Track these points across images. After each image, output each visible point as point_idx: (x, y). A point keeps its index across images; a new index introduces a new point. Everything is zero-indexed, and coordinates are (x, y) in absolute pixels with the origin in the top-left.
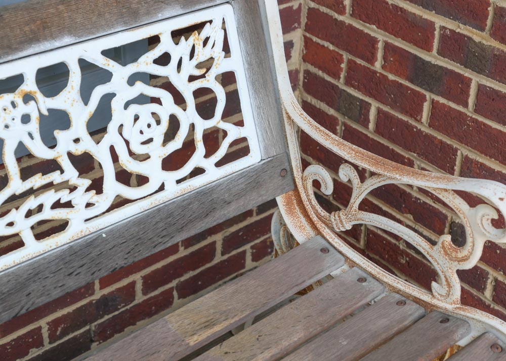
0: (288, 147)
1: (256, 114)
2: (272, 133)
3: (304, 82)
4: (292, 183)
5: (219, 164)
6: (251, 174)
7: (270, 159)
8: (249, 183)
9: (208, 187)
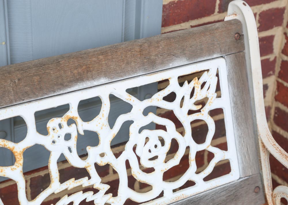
0: (261, 169)
1: (237, 142)
2: (249, 157)
3: (275, 117)
4: (263, 199)
5: (206, 179)
6: (231, 189)
7: (246, 178)
8: (229, 196)
9: (197, 197)
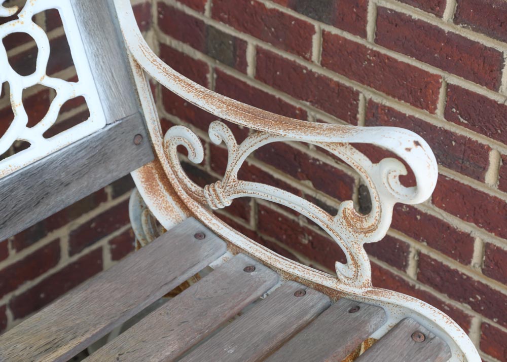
0: (141, 105)
1: (93, 65)
2: (117, 88)
3: (159, 19)
4: (150, 152)
5: (48, 134)
6: (94, 145)
7: (118, 122)
8: (93, 156)
9: (36, 166)
